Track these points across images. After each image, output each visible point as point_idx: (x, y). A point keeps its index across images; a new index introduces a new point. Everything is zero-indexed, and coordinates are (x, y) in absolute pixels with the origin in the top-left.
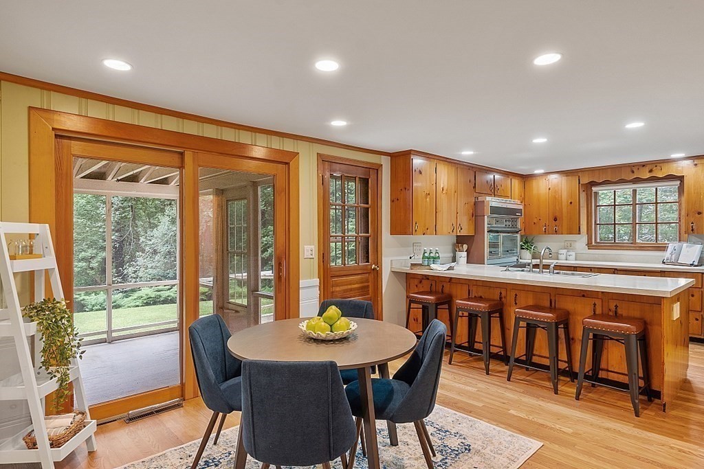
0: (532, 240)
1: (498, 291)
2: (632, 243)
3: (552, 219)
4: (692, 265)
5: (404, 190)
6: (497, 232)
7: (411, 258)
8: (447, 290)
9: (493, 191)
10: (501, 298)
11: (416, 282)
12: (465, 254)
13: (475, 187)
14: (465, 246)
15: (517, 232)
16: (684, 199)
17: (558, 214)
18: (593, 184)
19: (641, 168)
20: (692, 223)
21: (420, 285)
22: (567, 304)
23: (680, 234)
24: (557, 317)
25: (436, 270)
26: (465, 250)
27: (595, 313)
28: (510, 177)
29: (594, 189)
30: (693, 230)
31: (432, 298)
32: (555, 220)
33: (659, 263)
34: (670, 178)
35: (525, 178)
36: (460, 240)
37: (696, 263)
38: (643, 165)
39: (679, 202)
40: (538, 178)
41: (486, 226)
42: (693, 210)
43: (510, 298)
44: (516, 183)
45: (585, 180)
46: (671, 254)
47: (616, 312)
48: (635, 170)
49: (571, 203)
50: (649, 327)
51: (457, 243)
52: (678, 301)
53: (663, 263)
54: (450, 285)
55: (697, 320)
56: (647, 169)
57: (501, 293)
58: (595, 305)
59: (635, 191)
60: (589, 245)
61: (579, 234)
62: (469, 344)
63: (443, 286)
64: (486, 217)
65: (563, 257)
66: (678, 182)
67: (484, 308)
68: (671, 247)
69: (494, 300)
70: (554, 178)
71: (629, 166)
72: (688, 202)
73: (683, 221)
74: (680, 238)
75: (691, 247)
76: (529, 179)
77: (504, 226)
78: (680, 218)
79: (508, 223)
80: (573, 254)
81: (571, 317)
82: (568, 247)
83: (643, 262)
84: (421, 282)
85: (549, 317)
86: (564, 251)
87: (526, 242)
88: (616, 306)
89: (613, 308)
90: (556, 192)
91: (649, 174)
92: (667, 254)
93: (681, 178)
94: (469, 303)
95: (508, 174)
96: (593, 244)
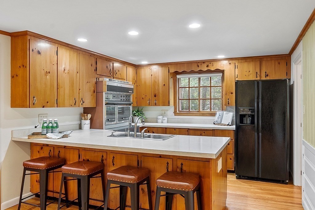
0: (142, 109)
1: (100, 154)
2: (198, 112)
3: (153, 95)
4: (228, 125)
5: (22, 67)
6: (114, 104)
7: (36, 127)
8: (62, 155)
9: (112, 74)
10: (102, 160)
11: (38, 148)
12: (88, 122)
13: (96, 70)
14: (89, 116)
15: (130, 104)
16: (224, 84)
17: (156, 92)
18: (177, 73)
19: (203, 64)
20: (228, 99)
21: (41, 151)
22: (149, 164)
23: (222, 106)
24: (138, 178)
25: (51, 138)
26: (89, 119)
27: (168, 171)
28: (126, 65)
29: (178, 76)
30: (228, 103)
31: (43, 165)
32: (155, 96)
33: (212, 124)
34: (218, 71)
35: (137, 67)
36: (86, 111)
37: (230, 124)
38: (204, 62)
39: (222, 86)
40: (145, 67)
41: (104, 99)
42: (229, 92)
43: (110, 160)
44: (130, 70)
45: (172, 70)
46: (218, 118)
47: (181, 169)
48: (199, 65)
49: (164, 85)
50: (203, 179)
51: (84, 113)
52: (221, 157)
53: (214, 124)
54: (65, 150)
55: (231, 159)
56: (205, 65)
57: (103, 156)
58: (168, 163)
59: (199, 79)
60: (175, 113)
61: (169, 105)
62: (79, 201)
63: (59, 152)
64: (104, 93)
65: (160, 121)
66: (221, 74)
67: (84, 172)
68: (218, 113)
69: (97, 162)
70: (155, 68)
71: (196, 63)
72: (226, 86)
73: (224, 98)
74: (222, 108)
75: (227, 114)
76: (140, 68)
77: (119, 100)
78: (222, 96)
79: (123, 98)
80: (166, 119)
81: (152, 173)
82: (163, 115)
83: (204, 123)
84: (42, 148)
85: (131, 179)
86: (161, 117)
87: (138, 111)
88: (182, 164)
89: (179, 165)
90: (155, 77)
91: (206, 68)
92: (216, 118)
93: (223, 72)
94: (72, 169)
95: (124, 63)
96: (178, 112)
